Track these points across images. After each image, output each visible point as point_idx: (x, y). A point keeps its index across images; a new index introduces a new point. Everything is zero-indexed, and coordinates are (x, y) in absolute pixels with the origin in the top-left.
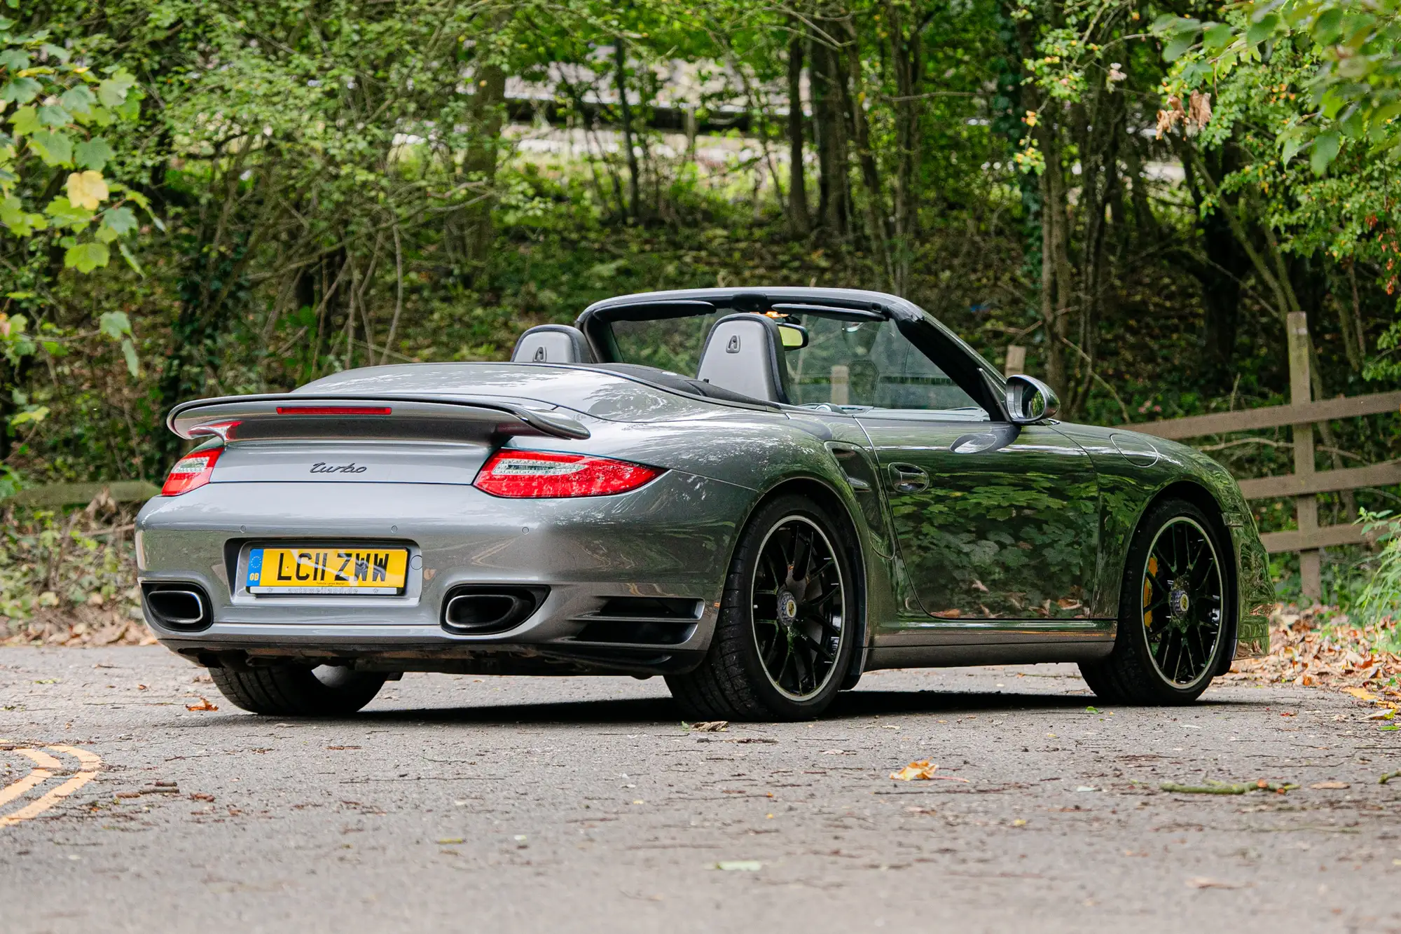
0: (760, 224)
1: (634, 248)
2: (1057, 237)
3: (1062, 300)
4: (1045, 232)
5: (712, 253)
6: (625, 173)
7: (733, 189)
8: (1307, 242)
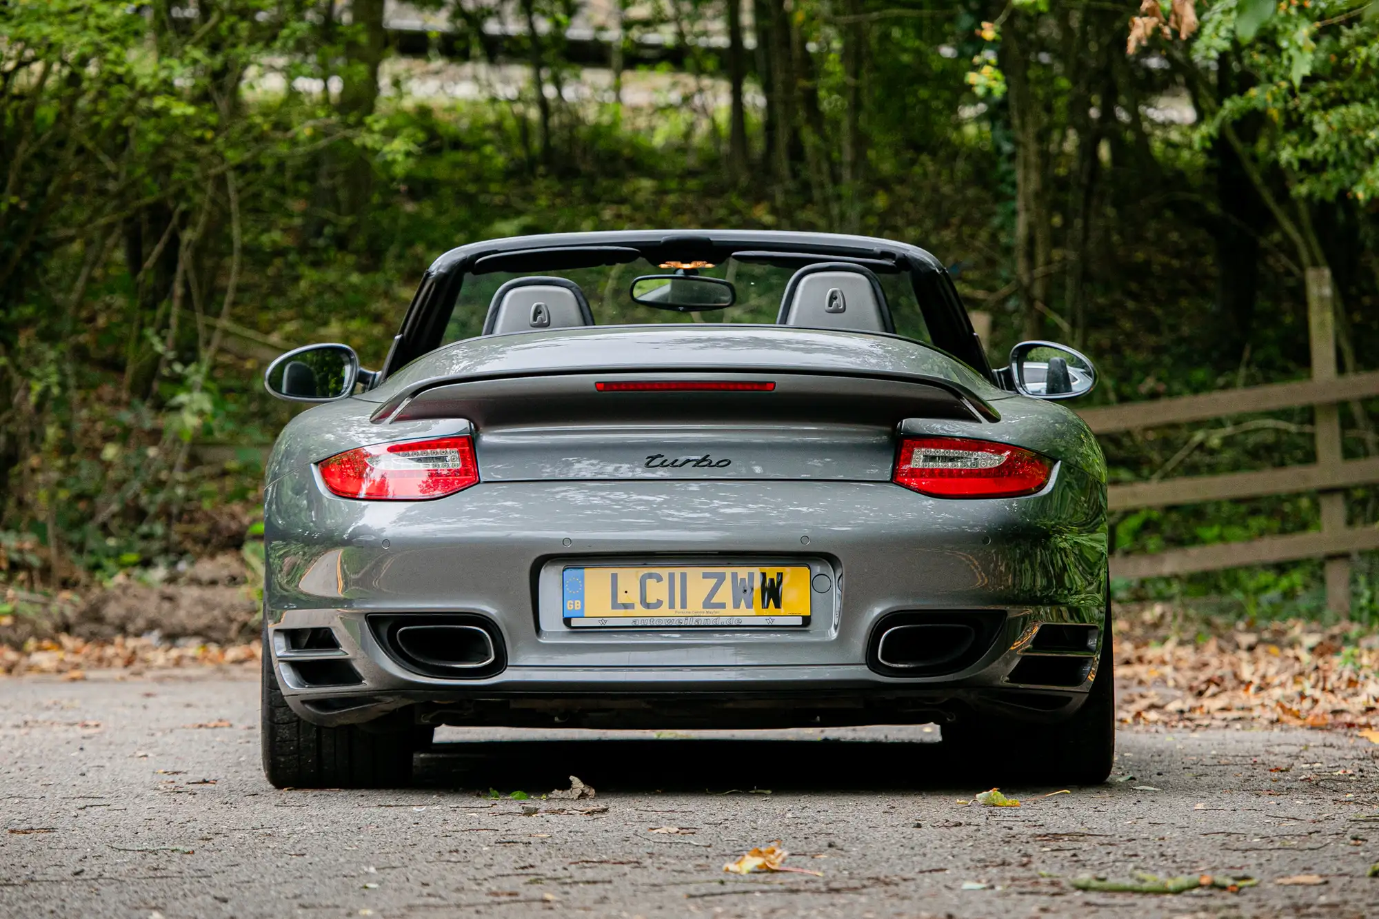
0: (691, 173)
1: (543, 202)
2: (1034, 182)
3: (1040, 258)
4: (1019, 176)
5: (637, 208)
6: (534, 114)
7: (663, 134)
8: (1328, 183)
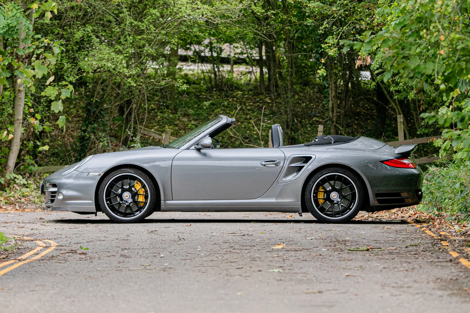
0: (251, 90)
1: (215, 97)
2: (334, 94)
3: (335, 112)
4: (330, 93)
5: (237, 99)
6: (213, 76)
7: (244, 80)
8: (402, 95)
